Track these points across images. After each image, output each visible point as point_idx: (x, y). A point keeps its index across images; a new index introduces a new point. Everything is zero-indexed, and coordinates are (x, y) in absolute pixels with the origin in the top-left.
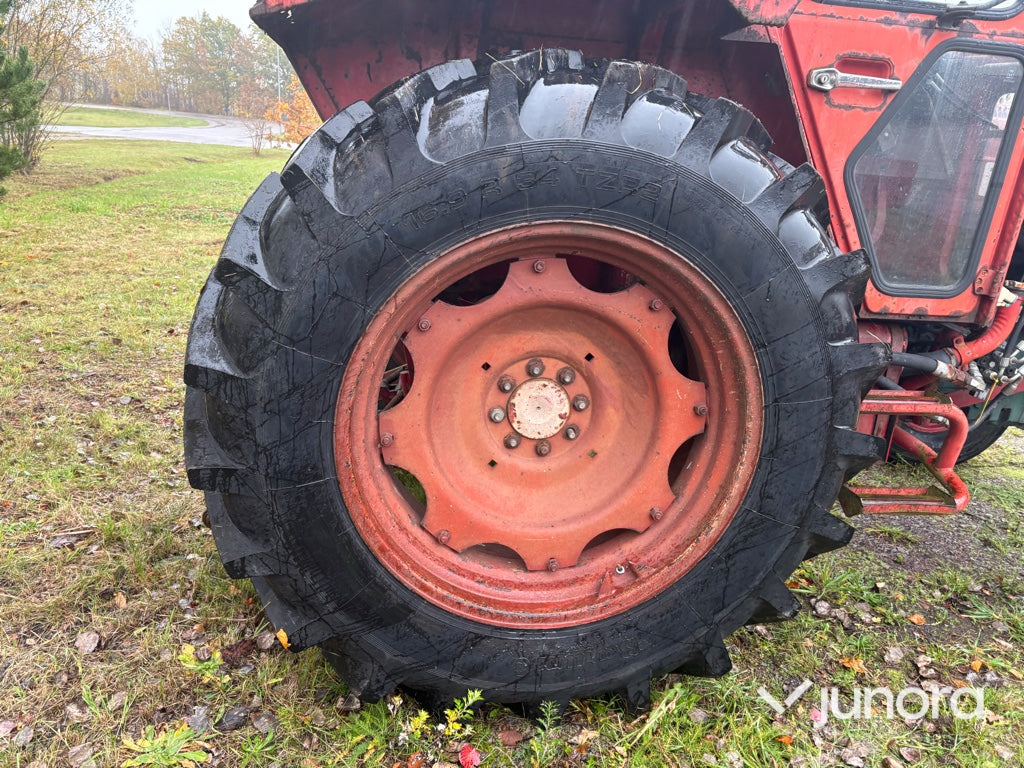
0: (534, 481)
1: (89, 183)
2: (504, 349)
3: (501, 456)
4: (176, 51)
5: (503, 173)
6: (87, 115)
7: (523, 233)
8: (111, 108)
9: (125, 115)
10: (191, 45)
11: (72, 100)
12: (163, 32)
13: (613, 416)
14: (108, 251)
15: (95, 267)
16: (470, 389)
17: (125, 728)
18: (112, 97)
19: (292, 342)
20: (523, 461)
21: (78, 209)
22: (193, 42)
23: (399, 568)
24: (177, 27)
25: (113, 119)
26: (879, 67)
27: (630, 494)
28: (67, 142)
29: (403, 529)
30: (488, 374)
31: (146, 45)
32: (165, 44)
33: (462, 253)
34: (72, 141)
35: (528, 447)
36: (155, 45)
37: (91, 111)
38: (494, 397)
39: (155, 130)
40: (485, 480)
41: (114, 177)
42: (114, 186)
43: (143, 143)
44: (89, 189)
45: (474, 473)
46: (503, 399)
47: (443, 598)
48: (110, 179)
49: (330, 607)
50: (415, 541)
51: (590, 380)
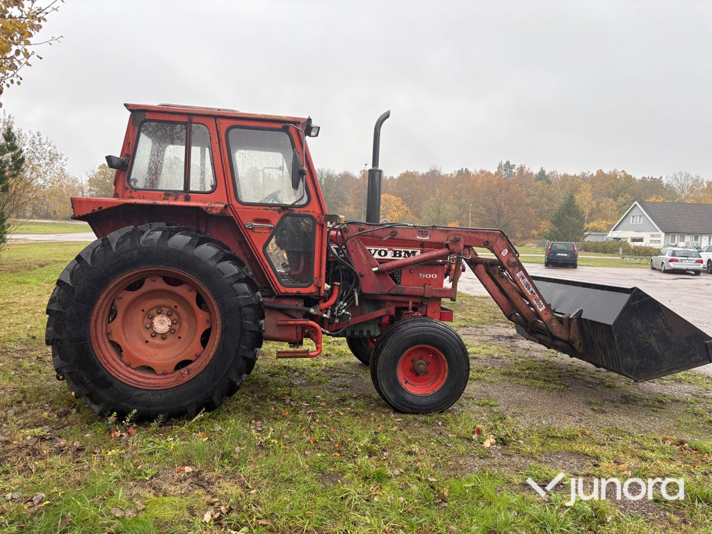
0: (160, 347)
1: (30, 269)
2: (148, 305)
3: (150, 339)
4: (98, 184)
5: (136, 255)
6: (33, 226)
7: (143, 270)
8: (50, 221)
9: (59, 225)
10: (108, 181)
11: (24, 217)
12: (90, 173)
13: (185, 325)
14: (35, 303)
15: (27, 311)
16: (138, 317)
17: (21, 429)
18: (52, 215)
19: (77, 301)
20: (157, 341)
21: (21, 283)
22: (109, 179)
23: (111, 370)
24: (98, 171)
25: (51, 229)
26: (267, 221)
27: (189, 348)
28: (18, 244)
29: (113, 359)
30: (144, 313)
31: (77, 182)
32: (90, 181)
33: (126, 276)
34: (21, 244)
35: (159, 337)
36: (83, 180)
37: (36, 224)
38: (147, 320)
39: (78, 235)
40: (144, 347)
41: (46, 265)
42: (44, 270)
43: (68, 243)
44: (29, 272)
45: (140, 344)
46: (149, 321)
47: (125, 380)
48: (43, 266)
49: (88, 382)
50: (118, 364)
51: (177, 314)
